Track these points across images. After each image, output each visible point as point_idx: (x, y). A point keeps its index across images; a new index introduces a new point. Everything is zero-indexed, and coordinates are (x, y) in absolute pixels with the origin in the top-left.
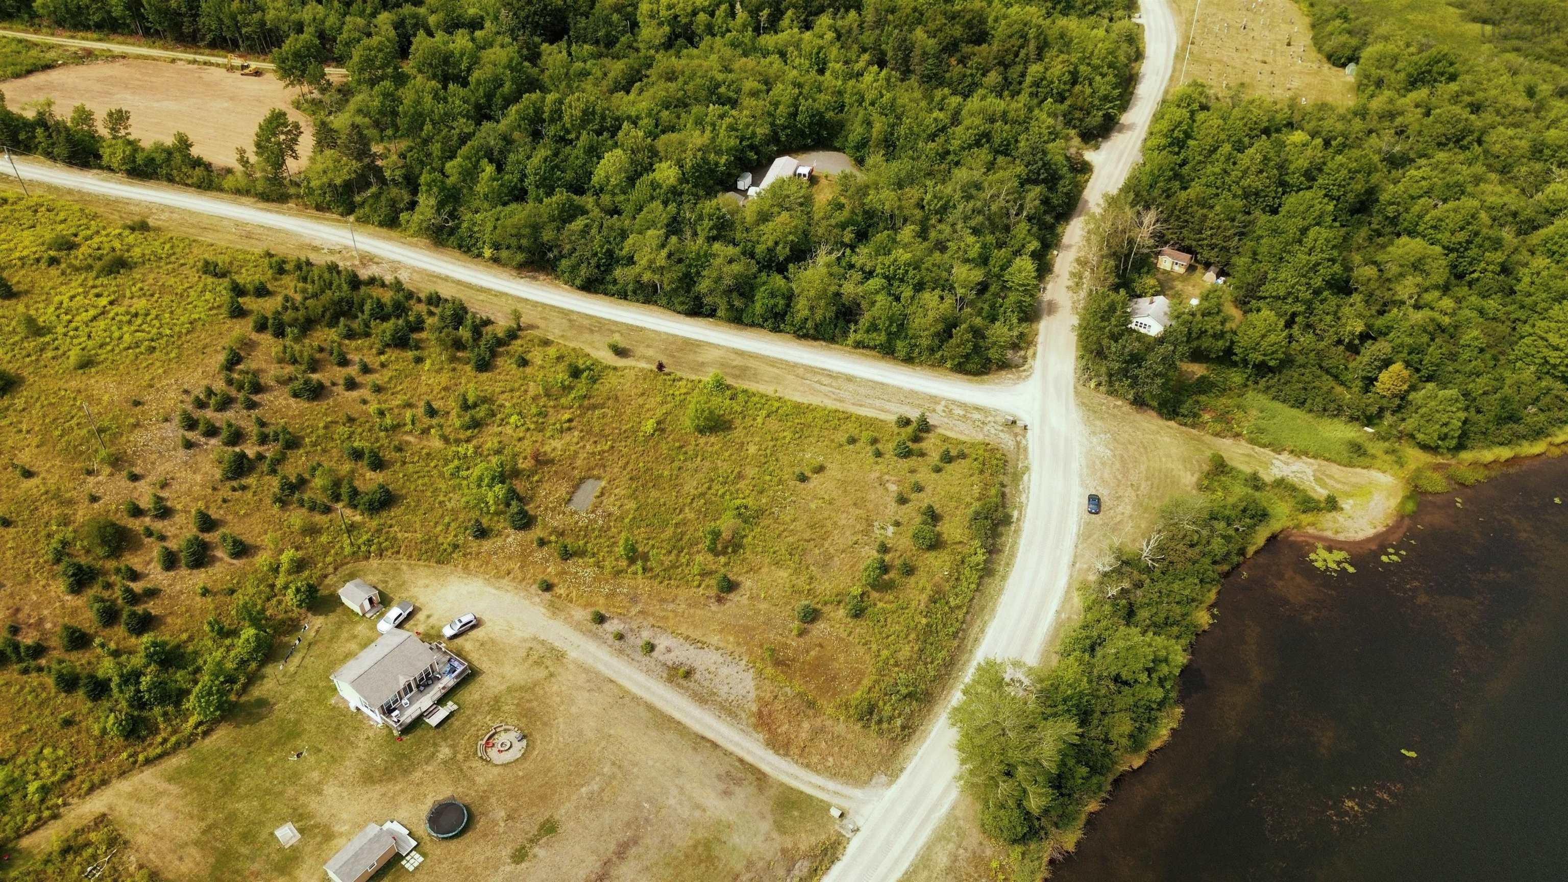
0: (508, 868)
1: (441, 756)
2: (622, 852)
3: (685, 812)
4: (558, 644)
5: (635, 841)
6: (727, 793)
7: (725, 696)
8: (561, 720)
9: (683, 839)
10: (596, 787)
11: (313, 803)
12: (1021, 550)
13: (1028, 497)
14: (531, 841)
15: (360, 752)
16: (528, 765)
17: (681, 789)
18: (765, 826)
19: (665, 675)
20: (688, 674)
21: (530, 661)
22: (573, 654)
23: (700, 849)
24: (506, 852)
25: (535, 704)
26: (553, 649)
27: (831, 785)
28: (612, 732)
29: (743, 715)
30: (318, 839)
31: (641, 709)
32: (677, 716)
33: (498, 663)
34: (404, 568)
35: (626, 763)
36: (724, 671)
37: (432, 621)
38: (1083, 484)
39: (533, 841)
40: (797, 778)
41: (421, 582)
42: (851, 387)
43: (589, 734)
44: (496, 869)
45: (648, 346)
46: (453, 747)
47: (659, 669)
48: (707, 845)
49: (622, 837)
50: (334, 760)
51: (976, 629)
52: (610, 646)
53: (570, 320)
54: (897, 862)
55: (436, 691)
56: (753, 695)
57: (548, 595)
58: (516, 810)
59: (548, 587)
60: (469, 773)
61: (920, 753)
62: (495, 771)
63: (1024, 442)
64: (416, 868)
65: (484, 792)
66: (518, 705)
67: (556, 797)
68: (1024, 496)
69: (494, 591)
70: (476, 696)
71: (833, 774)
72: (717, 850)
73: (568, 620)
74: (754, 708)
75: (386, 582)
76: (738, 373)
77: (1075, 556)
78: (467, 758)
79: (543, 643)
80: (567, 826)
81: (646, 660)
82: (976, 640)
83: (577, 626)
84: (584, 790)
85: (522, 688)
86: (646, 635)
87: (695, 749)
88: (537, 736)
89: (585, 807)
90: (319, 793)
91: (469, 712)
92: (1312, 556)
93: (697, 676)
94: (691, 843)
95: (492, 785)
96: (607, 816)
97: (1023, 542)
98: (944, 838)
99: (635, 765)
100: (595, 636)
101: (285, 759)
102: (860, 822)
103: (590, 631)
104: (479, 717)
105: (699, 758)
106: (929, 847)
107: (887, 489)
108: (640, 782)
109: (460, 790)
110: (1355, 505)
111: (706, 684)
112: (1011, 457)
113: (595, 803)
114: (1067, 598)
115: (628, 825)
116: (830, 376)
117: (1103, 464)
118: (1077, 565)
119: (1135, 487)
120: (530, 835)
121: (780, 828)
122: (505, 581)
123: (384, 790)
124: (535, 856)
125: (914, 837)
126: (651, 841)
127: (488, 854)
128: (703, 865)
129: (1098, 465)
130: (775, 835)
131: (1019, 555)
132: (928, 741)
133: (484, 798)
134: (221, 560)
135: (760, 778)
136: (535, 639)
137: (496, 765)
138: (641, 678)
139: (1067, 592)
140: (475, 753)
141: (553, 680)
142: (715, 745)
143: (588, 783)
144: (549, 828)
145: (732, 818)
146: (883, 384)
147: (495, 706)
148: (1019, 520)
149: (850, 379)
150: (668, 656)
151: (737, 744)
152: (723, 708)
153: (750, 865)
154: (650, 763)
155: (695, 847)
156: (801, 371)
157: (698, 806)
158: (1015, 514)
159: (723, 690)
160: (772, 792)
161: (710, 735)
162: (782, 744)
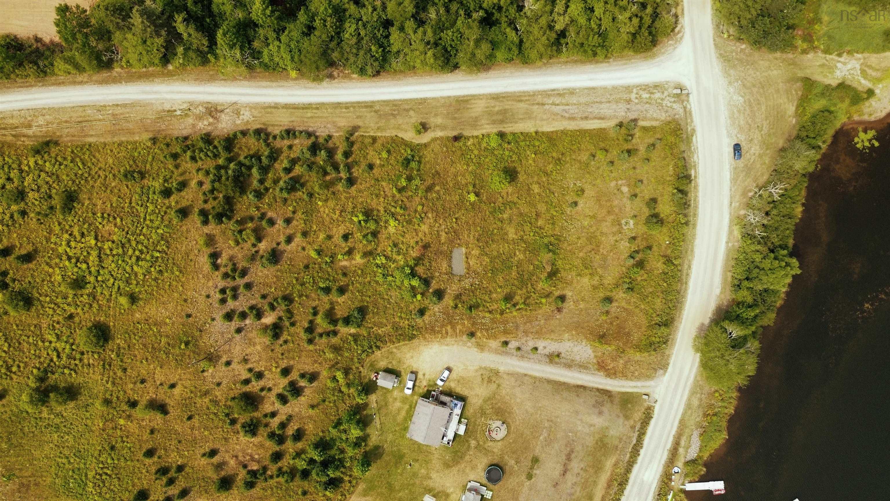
0: (528, 483)
1: (473, 445)
2: (569, 458)
3: (587, 430)
4: (492, 366)
5: (572, 451)
6: (600, 413)
7: (579, 360)
8: (515, 408)
9: (590, 441)
10: (546, 435)
11: (431, 484)
12: (700, 202)
13: (698, 157)
14: (531, 469)
15: (436, 456)
16: (512, 436)
17: (581, 420)
18: (621, 420)
19: (548, 361)
20: (558, 356)
21: (485, 382)
22: (502, 369)
23: (599, 443)
24: (523, 477)
25: (499, 404)
26: (491, 370)
27: (639, 384)
28: (540, 405)
29: (591, 366)
30: (444, 497)
31: (546, 384)
32: (562, 379)
33: (471, 388)
34: (395, 350)
35: (553, 418)
36: (576, 349)
37: (427, 376)
38: (729, 136)
39: (532, 468)
40: (623, 387)
41: (408, 356)
42: (574, 100)
43: (531, 410)
44: (523, 485)
45: (436, 115)
46: (475, 439)
47: (544, 359)
48: (601, 440)
49: (565, 452)
50: (427, 462)
51: (686, 267)
52: (516, 356)
53: (376, 112)
54: (677, 411)
55: (455, 421)
56: (592, 355)
57: (473, 340)
58: (518, 458)
59: (472, 335)
60: (489, 449)
61: (675, 352)
62: (500, 444)
63: (688, 106)
64: (492, 497)
65: (500, 455)
66: (492, 408)
67: (531, 445)
68: (696, 156)
69: (446, 347)
70: (471, 411)
71: (639, 377)
72: (606, 440)
73: (491, 350)
74: (595, 361)
75: (391, 362)
76: (500, 117)
77: (731, 197)
78: (485, 443)
79: (485, 368)
80: (542, 457)
81: (535, 356)
82: (688, 275)
83: (496, 352)
84: (541, 438)
85: (489, 399)
86: (531, 344)
87: (578, 396)
88: (509, 420)
89: (546, 446)
90: (430, 478)
91: (473, 420)
92: (856, 140)
93: (563, 355)
94: (594, 442)
95: (502, 450)
96: (556, 446)
97: (700, 194)
98: (694, 392)
99: (558, 417)
100: (507, 353)
101: (405, 468)
102: (657, 397)
103: (504, 352)
104: (479, 420)
105: (582, 400)
106: (689, 399)
107: (622, 193)
108: (563, 425)
109: (490, 458)
110: (883, 87)
111: (568, 357)
112: (682, 123)
113: (549, 442)
114: (731, 232)
115: (566, 446)
116: (559, 95)
117: (739, 111)
118: (733, 205)
119: (760, 128)
120: (529, 467)
121: (627, 417)
122: (448, 339)
123: (457, 468)
124: (536, 474)
125: (682, 396)
126: (579, 448)
127: (517, 481)
128: (603, 449)
129: (736, 114)
130: (626, 422)
131: (700, 206)
132: (677, 345)
133: (502, 458)
134: (305, 387)
135: (609, 395)
136: (481, 368)
137: (499, 441)
138: (538, 367)
139: (730, 227)
140: (487, 439)
141: (501, 388)
142: (584, 388)
143: (541, 434)
144: (535, 460)
145: (606, 424)
146: (594, 88)
147: (483, 412)
148: (695, 177)
149: (572, 92)
150: (545, 351)
151: (593, 382)
152: (580, 366)
153: (620, 439)
154: (563, 414)
155: (597, 443)
156: (539, 99)
157: (591, 425)
158: (693, 173)
159: (578, 358)
160: (617, 400)
161: (580, 383)
162: (611, 373)
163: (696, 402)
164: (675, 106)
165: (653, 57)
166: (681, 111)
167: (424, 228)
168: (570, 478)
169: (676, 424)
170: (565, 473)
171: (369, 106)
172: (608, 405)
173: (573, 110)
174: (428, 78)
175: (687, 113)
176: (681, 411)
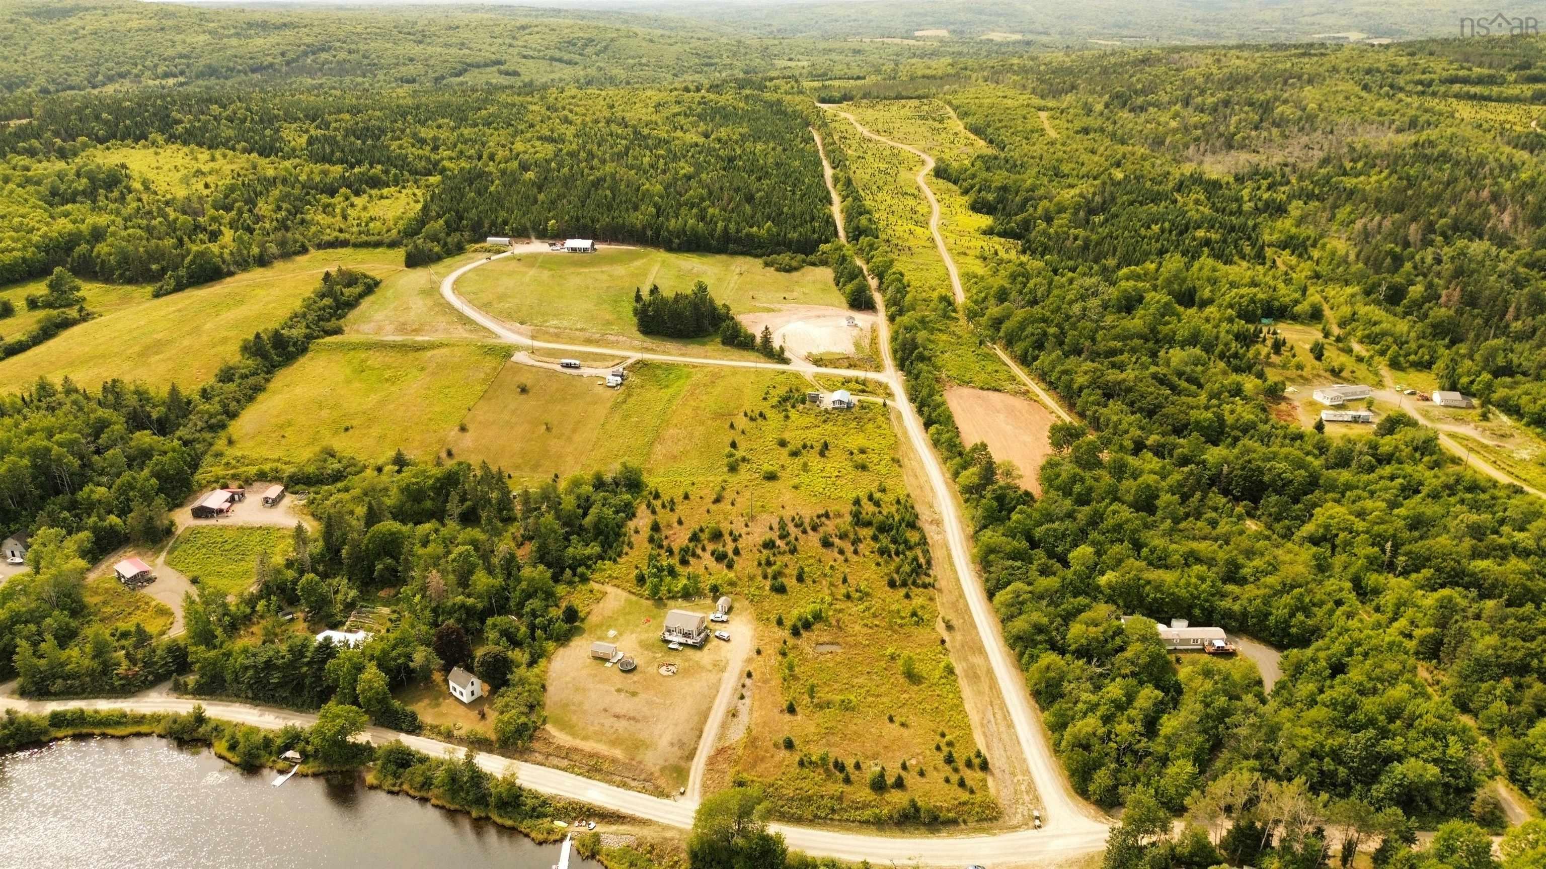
0: (615, 688)
1: (656, 654)
2: (631, 719)
4: (729, 667)
5: (637, 721)
6: (672, 744)
7: (728, 732)
8: (689, 682)
9: (644, 736)
10: (658, 701)
11: (627, 634)
15: (652, 635)
16: (662, 679)
17: (667, 729)
18: (662, 763)
19: (730, 708)
20: (734, 715)
21: (715, 663)
22: (726, 675)
24: (619, 686)
25: (692, 671)
26: (725, 666)
27: (698, 786)
28: (687, 699)
29: (721, 743)
31: (707, 706)
32: (710, 719)
33: (709, 655)
34: (749, 611)
35: (673, 707)
37: (724, 629)
39: (627, 692)
40: (696, 771)
41: (744, 619)
42: (1003, 729)
43: (683, 691)
44: (615, 685)
45: (964, 636)
46: (660, 655)
47: (732, 705)
48: (644, 745)
49: (638, 717)
50: (647, 631)
52: (736, 684)
55: (683, 640)
56: (733, 743)
57: (754, 654)
58: (639, 683)
59: (759, 653)
60: (651, 665)
62: (655, 672)
64: (606, 667)
65: (644, 672)
66: (691, 666)
67: (649, 692)
69: (749, 639)
70: (690, 653)
71: (704, 786)
72: (643, 748)
73: (744, 666)
74: (728, 747)
75: (737, 609)
78: (657, 661)
79: (727, 663)
80: (637, 699)
81: (735, 699)
83: (742, 670)
84: (655, 698)
85: (699, 666)
86: (749, 694)
87: (692, 729)
88: (676, 677)
89: (647, 701)
90: (632, 634)
91: (681, 654)
93: (735, 720)
94: (643, 739)
95: (648, 673)
96: (645, 709)
98: (682, 833)
99: (673, 711)
100: (739, 678)
101: (643, 620)
102: (681, 800)
103: (741, 675)
104: (680, 657)
105: (687, 730)
107: (909, 759)
108: (665, 714)
109: (643, 665)
111: (732, 724)
112: (999, 823)
113: (650, 703)
115: (644, 717)
116: (1005, 718)
120: (630, 690)
121: (663, 769)
123: (637, 647)
124: (620, 695)
126: (639, 726)
127: (617, 682)
130: (659, 769)
133: (641, 673)
134: (722, 564)
135: (691, 756)
136: (728, 660)
137: (658, 671)
138: (725, 701)
140: (661, 662)
141: (708, 673)
142: (700, 737)
143: (659, 698)
144: (634, 694)
145: (659, 750)
147: (686, 660)
149: (1010, 725)
150: (741, 705)
151: (705, 744)
152: (721, 734)
153: (640, 762)
154: (676, 715)
155: (641, 742)
156: (997, 702)
157: (660, 736)
159: (731, 731)
160: (683, 764)
161: (704, 735)
162: (712, 761)
163: (669, 834)
164: (1019, 816)
165: (1069, 795)
166: (1014, 822)
167: (857, 628)
168: (609, 721)
169: (647, 817)
170: (617, 717)
171: (962, 595)
172: (679, 753)
173: (993, 727)
174: (1008, 660)
175: (1014, 828)
176: (661, 820)
